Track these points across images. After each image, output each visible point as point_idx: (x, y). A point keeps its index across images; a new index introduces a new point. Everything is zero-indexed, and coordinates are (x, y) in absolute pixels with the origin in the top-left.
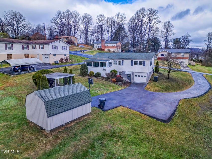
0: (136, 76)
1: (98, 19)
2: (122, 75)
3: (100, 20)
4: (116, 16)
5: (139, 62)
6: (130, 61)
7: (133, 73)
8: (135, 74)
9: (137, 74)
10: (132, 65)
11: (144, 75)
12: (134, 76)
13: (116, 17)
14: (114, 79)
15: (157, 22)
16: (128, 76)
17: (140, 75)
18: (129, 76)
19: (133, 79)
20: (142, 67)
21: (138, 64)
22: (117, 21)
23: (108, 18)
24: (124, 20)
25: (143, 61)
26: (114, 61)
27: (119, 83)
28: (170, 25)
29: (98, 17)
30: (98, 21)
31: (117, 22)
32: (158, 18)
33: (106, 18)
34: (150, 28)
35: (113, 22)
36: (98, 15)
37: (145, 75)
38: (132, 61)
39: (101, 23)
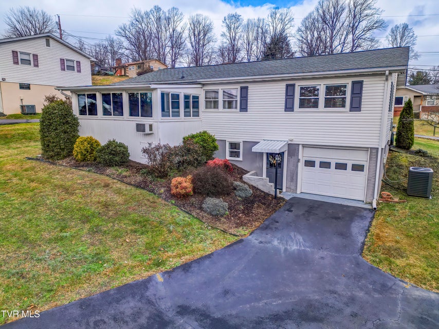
0: (310, 164)
1: (225, 25)
2: (241, 159)
3: (229, 28)
4: (270, 18)
5: (329, 90)
6: (280, 89)
7: (293, 149)
8: (303, 155)
9: (318, 156)
10: (289, 108)
11: (350, 158)
12: (301, 165)
13: (270, 20)
14: (183, 182)
15: (375, 24)
16: (271, 165)
17: (334, 157)
18: (275, 163)
19: (294, 177)
20: (342, 115)
21: (322, 102)
22: (272, 28)
23: (249, 20)
24: (289, 26)
25: (348, 82)
26: (206, 92)
27: (210, 202)
28: (406, 34)
29: (225, 20)
30: (225, 30)
31: (272, 31)
32: (376, 16)
33: (245, 22)
34: (354, 41)
35: (260, 30)
36: (226, 15)
37: (361, 158)
38: (290, 89)
39: (234, 35)
